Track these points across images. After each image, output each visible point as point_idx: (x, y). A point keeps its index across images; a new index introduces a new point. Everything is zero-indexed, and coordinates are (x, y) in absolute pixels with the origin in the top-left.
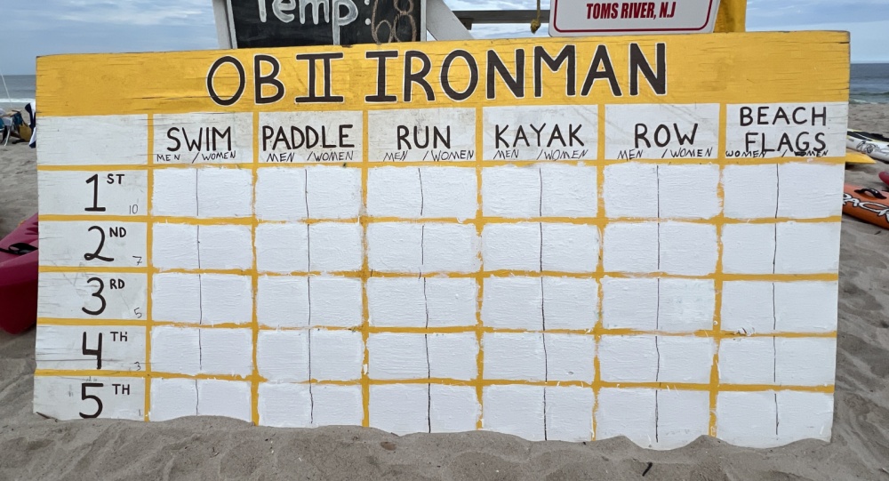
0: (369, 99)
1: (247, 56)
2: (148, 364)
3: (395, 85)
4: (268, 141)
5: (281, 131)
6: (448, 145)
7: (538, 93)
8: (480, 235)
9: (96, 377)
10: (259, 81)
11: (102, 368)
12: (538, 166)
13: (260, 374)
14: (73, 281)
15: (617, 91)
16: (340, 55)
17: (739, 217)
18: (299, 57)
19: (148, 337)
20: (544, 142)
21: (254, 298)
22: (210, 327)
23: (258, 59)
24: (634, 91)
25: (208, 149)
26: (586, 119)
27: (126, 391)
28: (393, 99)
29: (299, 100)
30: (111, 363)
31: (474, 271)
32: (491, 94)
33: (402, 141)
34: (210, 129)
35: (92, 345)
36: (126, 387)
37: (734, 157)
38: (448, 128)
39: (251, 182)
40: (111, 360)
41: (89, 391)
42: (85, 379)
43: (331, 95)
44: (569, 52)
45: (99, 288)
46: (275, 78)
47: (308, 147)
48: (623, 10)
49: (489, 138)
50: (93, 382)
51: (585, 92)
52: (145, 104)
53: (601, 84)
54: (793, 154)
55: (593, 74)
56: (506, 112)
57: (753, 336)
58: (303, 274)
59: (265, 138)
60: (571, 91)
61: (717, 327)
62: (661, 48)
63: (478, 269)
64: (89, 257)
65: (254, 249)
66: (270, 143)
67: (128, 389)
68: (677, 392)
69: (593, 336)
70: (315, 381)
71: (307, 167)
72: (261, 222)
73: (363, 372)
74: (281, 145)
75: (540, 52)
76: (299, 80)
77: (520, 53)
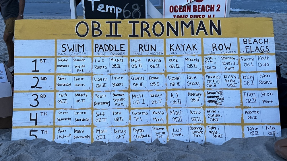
0: (130, 36)
1: (89, 21)
2: (54, 123)
3: (138, 31)
5: (101, 45)
6: (155, 50)
7: (183, 35)
8: (166, 78)
9: (35, 128)
10: (93, 30)
11: (37, 125)
12: (183, 56)
13: (94, 125)
14: (27, 95)
16: (120, 22)
17: (246, 71)
18: (107, 22)
19: (54, 113)
20: (185, 49)
21: (92, 100)
22: (77, 109)
23: (93, 22)
24: (212, 34)
25: (76, 51)
26: (198, 42)
27: (46, 133)
28: (138, 36)
29: (107, 36)
30: (40, 123)
31: (164, 89)
32: (168, 35)
33: (141, 49)
34: (77, 45)
35: (34, 117)
36: (46, 131)
37: (242, 53)
38: (155, 45)
39: (91, 62)
41: (32, 133)
42: (31, 129)
43: (117, 34)
44: (192, 22)
45: (37, 97)
46: (99, 29)
47: (110, 51)
49: (168, 48)
50: (34, 130)
51: (197, 34)
52: (54, 36)
53: (202, 32)
54: (260, 52)
55: (199, 29)
56: (173, 41)
57: (253, 108)
59: (96, 48)
60: (193, 34)
61: (242, 105)
62: (219, 21)
63: (166, 89)
64: (33, 87)
65: (92, 83)
68: (231, 126)
69: (203, 109)
70: (113, 126)
71: (110, 57)
72: (94, 75)
73: (129, 123)
74: (101, 50)
75: (183, 22)
76: (107, 30)
77: (177, 23)
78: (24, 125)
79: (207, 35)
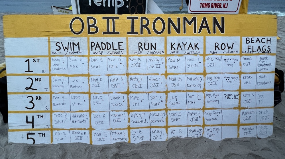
0: (128, 33)
1: (85, 17)
2: (51, 126)
3: (137, 28)
4: (93, 47)
5: (98, 44)
6: (155, 49)
7: (185, 32)
8: (166, 79)
9: (32, 131)
10: (89, 26)
11: (34, 128)
12: (185, 56)
13: (93, 127)
14: (21, 97)
15: (209, 32)
16: (118, 18)
17: (246, 72)
18: (103, 18)
19: (51, 116)
20: (187, 48)
21: (90, 102)
22: (74, 112)
23: (88, 18)
24: (214, 32)
25: (71, 50)
26: (200, 41)
27: (44, 136)
28: (137, 33)
29: (104, 33)
30: (37, 126)
31: (165, 91)
32: (169, 32)
33: (140, 48)
34: (72, 43)
35: (30, 120)
36: (43, 134)
37: (244, 53)
38: (155, 43)
39: (87, 62)
40: (38, 125)
41: (30, 136)
42: (28, 132)
43: (115, 32)
44: (194, 19)
45: (32, 99)
46: (95, 25)
47: (108, 49)
48: (212, 5)
49: (169, 47)
50: (31, 133)
51: (199, 32)
52: (47, 34)
53: (205, 30)
54: (261, 53)
55: (202, 26)
56: (175, 39)
57: (250, 108)
58: (106, 93)
59: (92, 46)
60: (195, 32)
61: (239, 106)
62: (223, 18)
63: (166, 90)
64: (27, 89)
65: (89, 85)
66: (94, 48)
67: (44, 135)
68: (228, 127)
69: (202, 110)
70: (112, 129)
71: (107, 56)
72: (91, 75)
73: (128, 125)
74: (98, 49)
75: (185, 19)
76: (104, 26)
77: (179, 19)
78: (20, 128)
79: (210, 33)
